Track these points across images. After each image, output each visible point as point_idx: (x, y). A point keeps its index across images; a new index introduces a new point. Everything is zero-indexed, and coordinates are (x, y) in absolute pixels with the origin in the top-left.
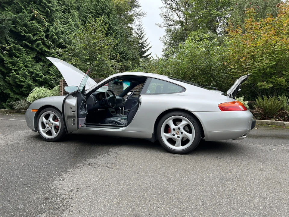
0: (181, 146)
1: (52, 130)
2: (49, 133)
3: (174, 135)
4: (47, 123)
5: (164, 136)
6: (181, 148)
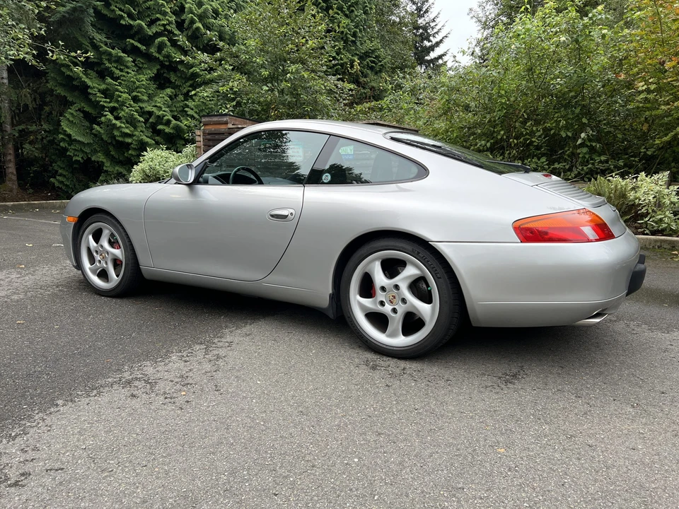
0: (403, 337)
1: (107, 267)
2: (103, 274)
3: (382, 303)
4: (97, 252)
5: (359, 306)
6: (401, 341)
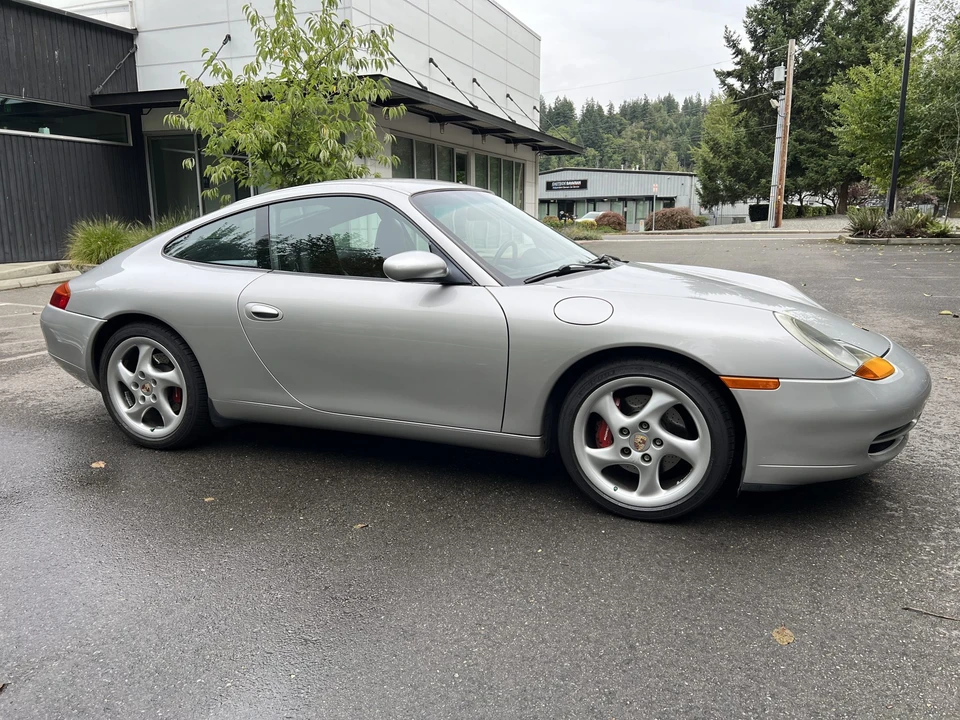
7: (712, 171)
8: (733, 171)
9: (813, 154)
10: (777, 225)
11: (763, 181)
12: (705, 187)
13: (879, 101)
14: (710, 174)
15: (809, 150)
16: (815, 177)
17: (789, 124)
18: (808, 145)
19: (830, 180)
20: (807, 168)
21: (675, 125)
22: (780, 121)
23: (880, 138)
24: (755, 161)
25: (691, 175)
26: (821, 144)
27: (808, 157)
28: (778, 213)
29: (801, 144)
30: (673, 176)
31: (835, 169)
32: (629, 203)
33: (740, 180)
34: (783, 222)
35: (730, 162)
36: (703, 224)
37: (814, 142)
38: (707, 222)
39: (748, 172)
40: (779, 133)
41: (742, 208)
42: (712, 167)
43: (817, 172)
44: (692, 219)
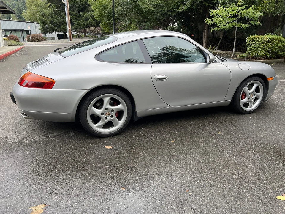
7: (44, 22)
8: (51, 22)
9: (75, 19)
10: (71, 40)
11: (62, 26)
12: (43, 27)
13: (103, 6)
14: (43, 23)
15: (74, 18)
16: (77, 26)
17: (69, 9)
18: (73, 16)
19: (82, 27)
20: (74, 23)
21: (10, 4)
22: (66, 8)
23: (105, 17)
24: (58, 20)
25: (35, 23)
26: (77, 17)
27: (74, 20)
28: (70, 37)
29: (71, 16)
30: (28, 23)
31: (83, 24)
32: (13, 32)
33: (54, 26)
34: (72, 39)
35: (50, 20)
36: (46, 40)
37: (75, 15)
38: (47, 39)
39: (56, 23)
40: (66, 12)
41: (55, 35)
42: (44, 21)
43: (77, 24)
44: (43, 38)
